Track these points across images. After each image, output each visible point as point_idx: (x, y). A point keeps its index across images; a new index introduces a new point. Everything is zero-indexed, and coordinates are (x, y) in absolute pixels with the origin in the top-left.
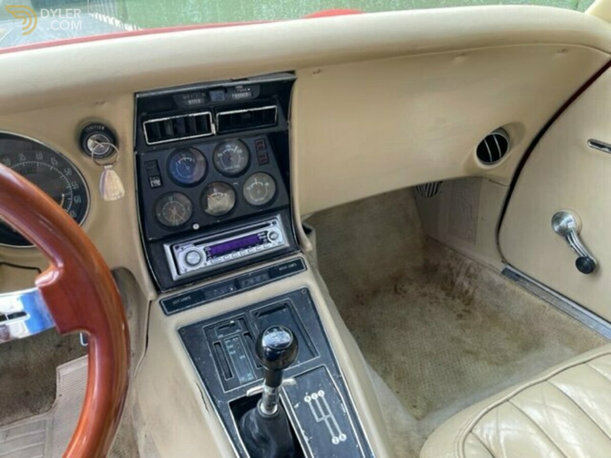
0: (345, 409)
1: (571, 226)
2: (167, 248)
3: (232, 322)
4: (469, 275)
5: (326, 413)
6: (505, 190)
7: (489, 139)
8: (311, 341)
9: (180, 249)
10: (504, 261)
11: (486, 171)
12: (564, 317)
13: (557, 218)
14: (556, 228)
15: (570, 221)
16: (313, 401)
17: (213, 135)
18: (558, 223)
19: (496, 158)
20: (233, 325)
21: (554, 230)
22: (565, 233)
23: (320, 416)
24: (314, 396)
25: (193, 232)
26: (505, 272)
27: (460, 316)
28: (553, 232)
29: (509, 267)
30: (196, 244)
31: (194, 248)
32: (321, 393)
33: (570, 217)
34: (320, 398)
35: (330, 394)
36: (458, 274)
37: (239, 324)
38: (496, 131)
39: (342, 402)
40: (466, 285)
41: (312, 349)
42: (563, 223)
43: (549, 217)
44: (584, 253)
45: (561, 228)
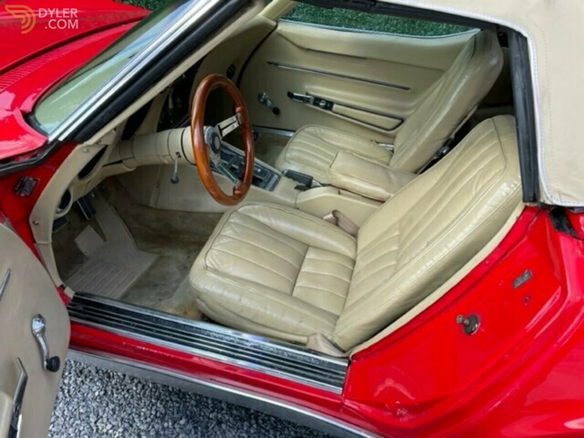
7: (230, 68)
13: (260, 96)
15: (265, 96)
18: (261, 99)
19: (233, 74)
21: (260, 102)
33: (265, 94)
38: (231, 64)
42: (263, 97)
43: (257, 97)
44: (273, 107)
45: (264, 100)
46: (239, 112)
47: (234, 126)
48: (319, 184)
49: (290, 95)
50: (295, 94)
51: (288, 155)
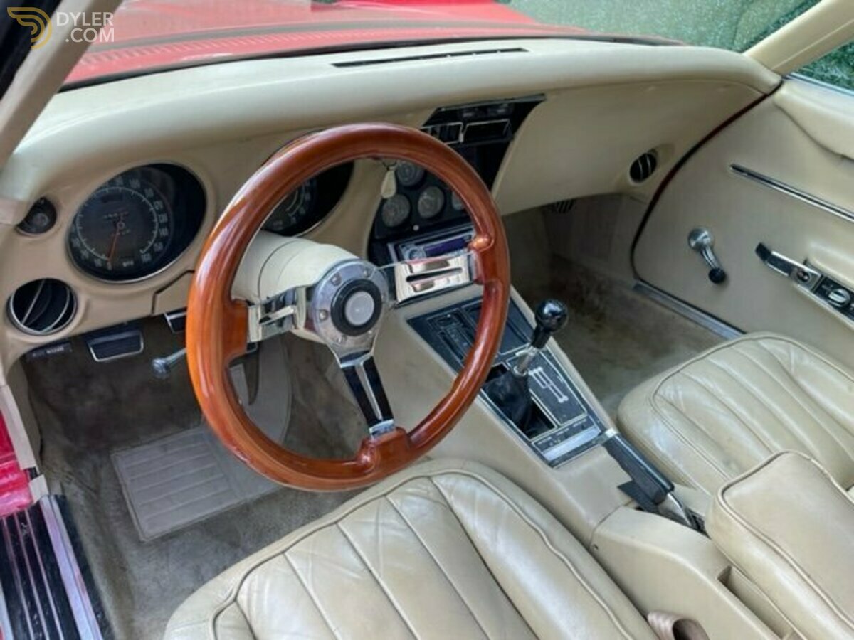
0: (562, 379)
1: (707, 241)
2: (391, 247)
3: (449, 316)
4: (600, 292)
5: (548, 382)
6: (645, 208)
7: (643, 158)
8: (520, 332)
9: (405, 248)
10: (637, 276)
11: (634, 187)
12: (691, 325)
13: (694, 234)
14: (693, 243)
15: (705, 237)
16: (536, 375)
17: (459, 143)
18: (695, 239)
19: (646, 175)
20: (449, 319)
22: (700, 248)
23: (544, 385)
24: (536, 371)
25: (412, 233)
26: (637, 288)
27: (592, 331)
28: (688, 247)
29: (641, 283)
30: (417, 244)
31: (416, 248)
32: (540, 369)
33: (706, 233)
34: (540, 373)
35: (547, 368)
36: (588, 292)
37: (454, 318)
38: (649, 151)
39: (557, 375)
40: (597, 301)
41: (523, 338)
42: (699, 239)
43: (687, 233)
44: (716, 265)
45: (697, 244)
46: (477, 250)
47: (448, 281)
48: (683, 515)
49: (763, 252)
50: (774, 253)
51: (668, 390)
